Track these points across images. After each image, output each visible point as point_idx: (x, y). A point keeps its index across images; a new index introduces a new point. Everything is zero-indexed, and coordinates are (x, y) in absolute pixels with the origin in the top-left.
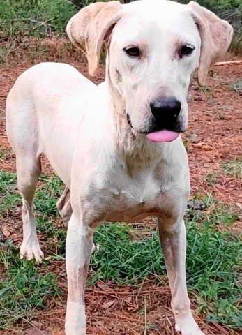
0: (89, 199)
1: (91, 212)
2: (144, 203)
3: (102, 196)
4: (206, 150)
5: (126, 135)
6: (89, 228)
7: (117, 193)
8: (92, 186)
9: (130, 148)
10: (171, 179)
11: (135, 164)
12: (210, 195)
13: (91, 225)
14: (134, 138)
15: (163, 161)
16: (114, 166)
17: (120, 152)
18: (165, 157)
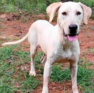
0: (52, 57)
1: (53, 61)
2: (67, 58)
3: (56, 56)
4: (83, 46)
5: (63, 40)
6: (51, 65)
7: (60, 55)
8: (53, 54)
9: (64, 43)
10: (75, 51)
11: (65, 47)
12: (84, 58)
13: (52, 65)
14: (65, 40)
15: (73, 46)
16: (60, 48)
17: (62, 44)
18: (74, 45)
